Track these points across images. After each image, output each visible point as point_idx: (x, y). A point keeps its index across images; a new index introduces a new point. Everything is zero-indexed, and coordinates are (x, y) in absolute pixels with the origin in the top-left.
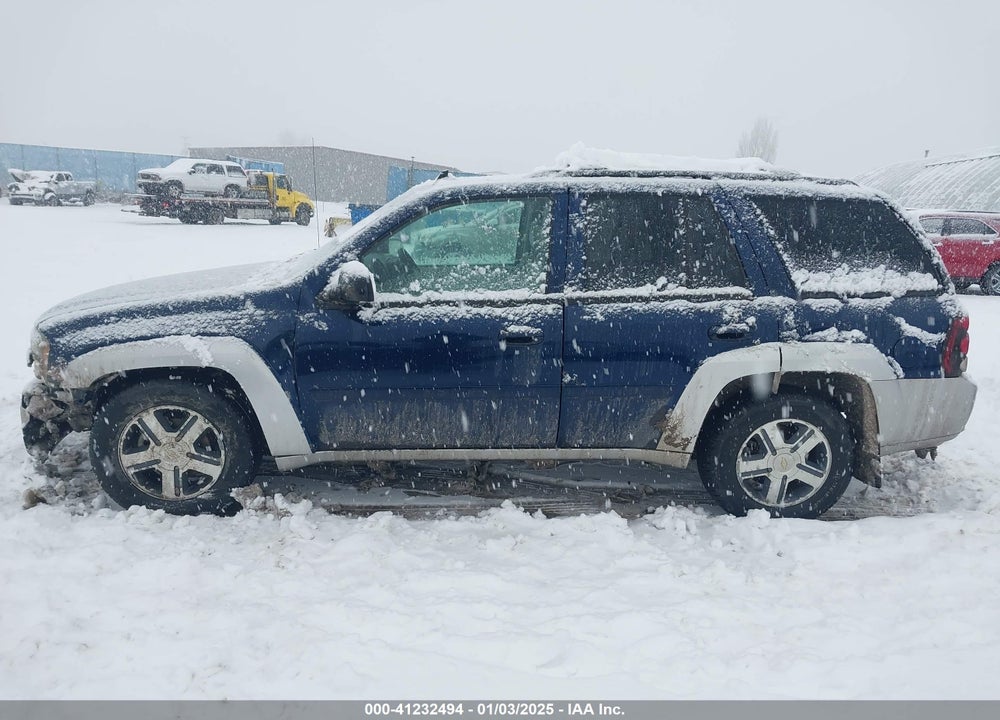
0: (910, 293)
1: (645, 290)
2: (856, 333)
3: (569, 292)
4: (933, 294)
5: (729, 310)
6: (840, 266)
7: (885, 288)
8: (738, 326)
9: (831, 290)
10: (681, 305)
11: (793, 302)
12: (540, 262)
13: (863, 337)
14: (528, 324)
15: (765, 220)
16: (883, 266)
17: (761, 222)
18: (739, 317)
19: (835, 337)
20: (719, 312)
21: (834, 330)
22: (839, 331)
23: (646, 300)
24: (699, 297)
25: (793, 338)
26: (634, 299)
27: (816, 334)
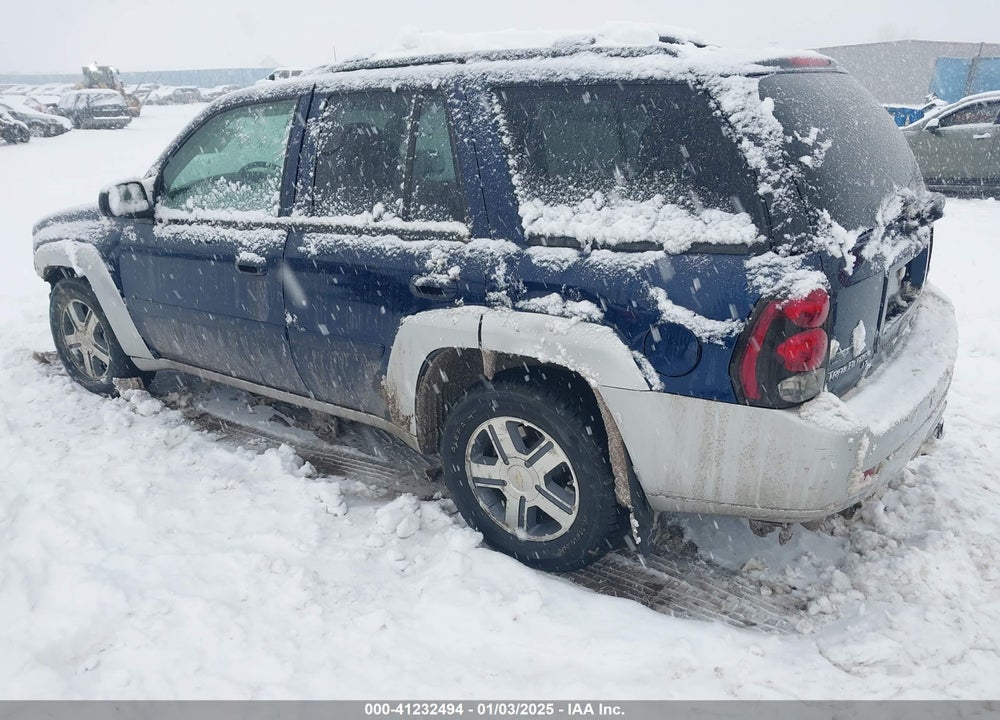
0: (698, 248)
1: (360, 220)
2: (586, 307)
3: (297, 217)
4: (743, 251)
5: (435, 253)
6: (590, 197)
7: (653, 236)
8: (439, 277)
9: (569, 234)
10: (389, 243)
11: (512, 247)
12: (276, 179)
13: (597, 314)
14: (255, 252)
15: (502, 122)
16: (658, 198)
17: (496, 126)
18: (443, 265)
19: (559, 309)
20: (424, 256)
21: (555, 297)
22: (564, 300)
23: (359, 232)
24: (412, 233)
25: (503, 304)
26: (349, 230)
27: (533, 300)
